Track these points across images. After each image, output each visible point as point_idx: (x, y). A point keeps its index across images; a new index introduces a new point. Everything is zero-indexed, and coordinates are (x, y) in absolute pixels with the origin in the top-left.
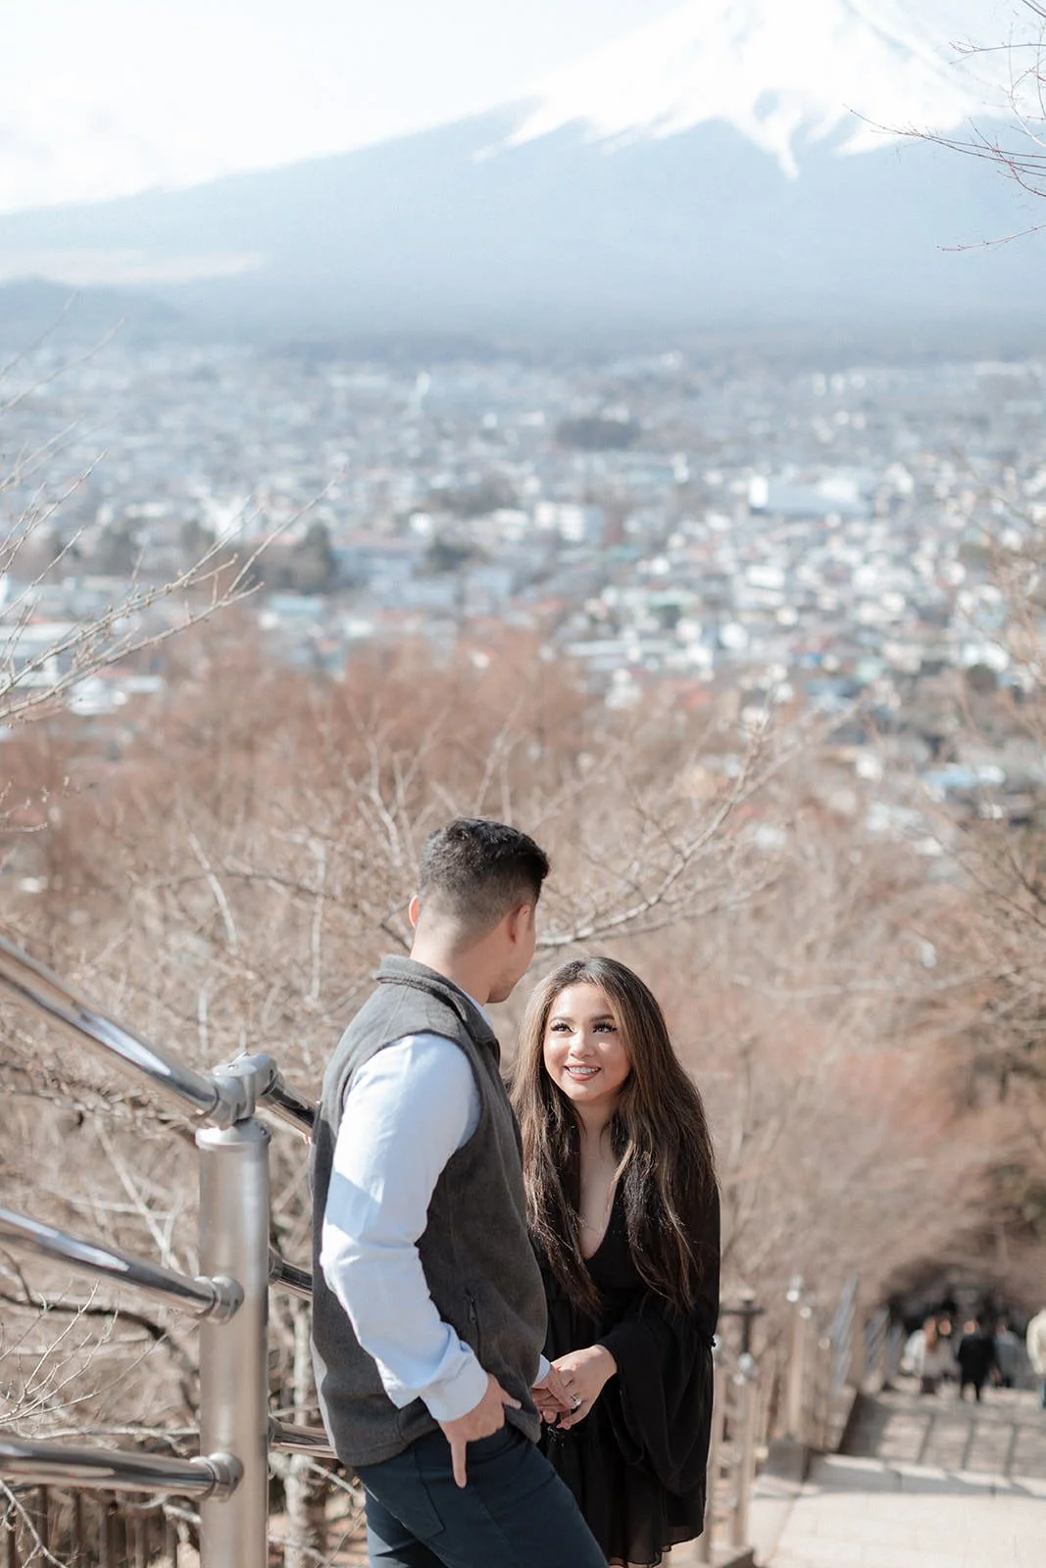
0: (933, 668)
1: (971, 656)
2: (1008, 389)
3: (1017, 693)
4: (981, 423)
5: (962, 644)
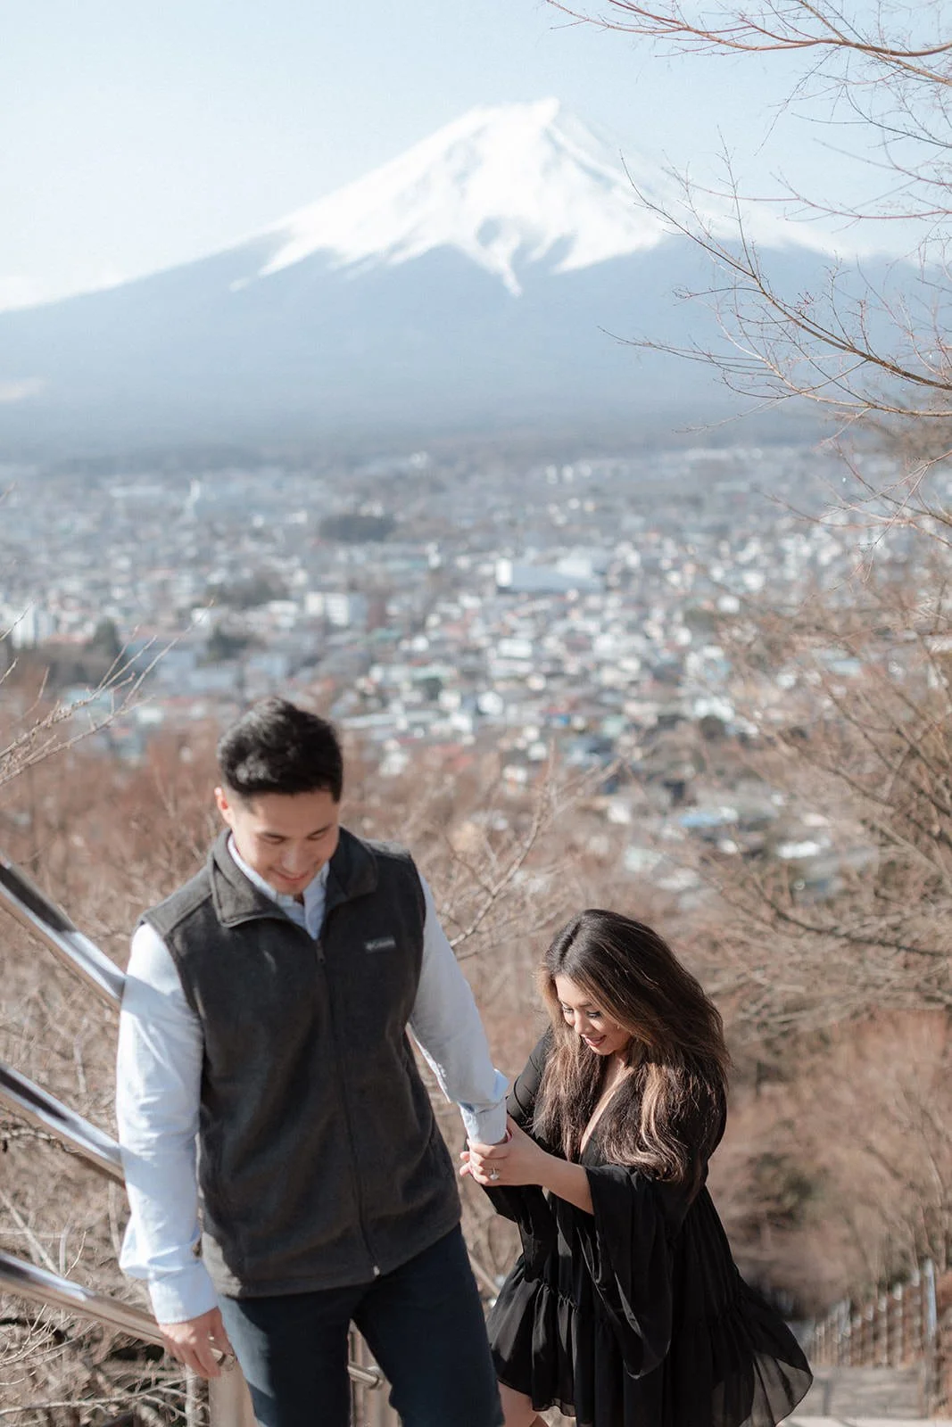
0: (669, 721)
1: (702, 709)
2: (717, 471)
3: (744, 739)
4: (696, 502)
5: (694, 698)
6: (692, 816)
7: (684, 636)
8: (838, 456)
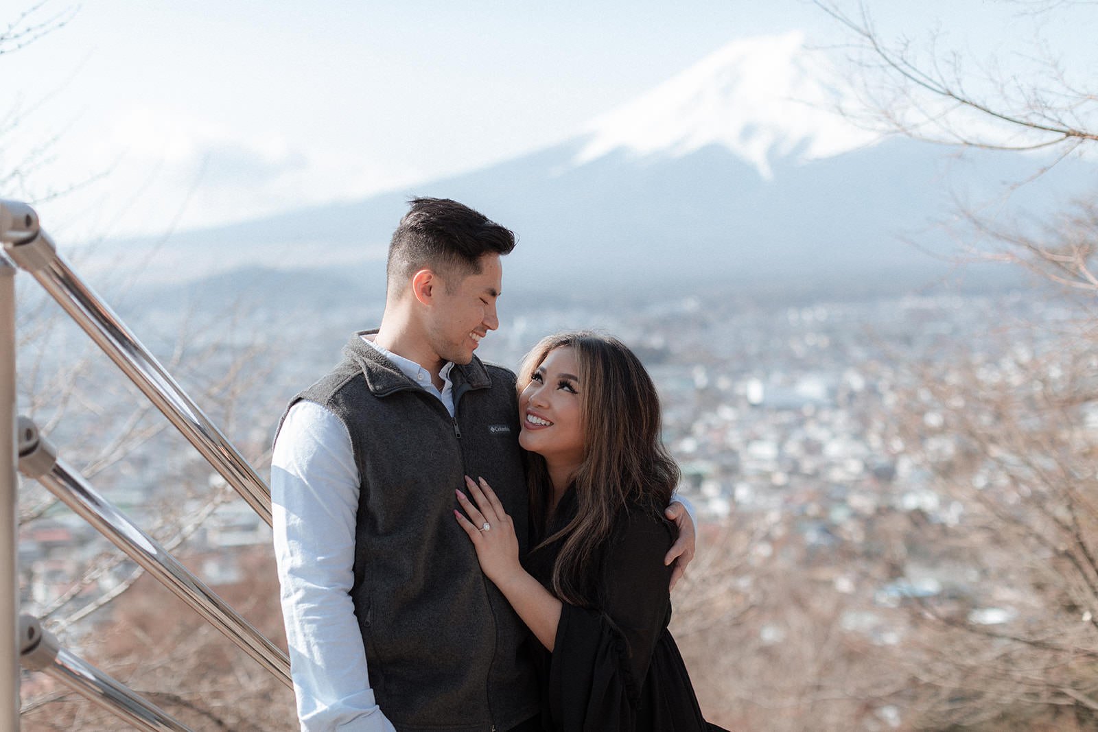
0: (885, 511)
1: (911, 502)
3: (944, 530)
4: (907, 340)
5: (904, 492)
6: (904, 586)
7: (898, 445)
8: (1022, 307)
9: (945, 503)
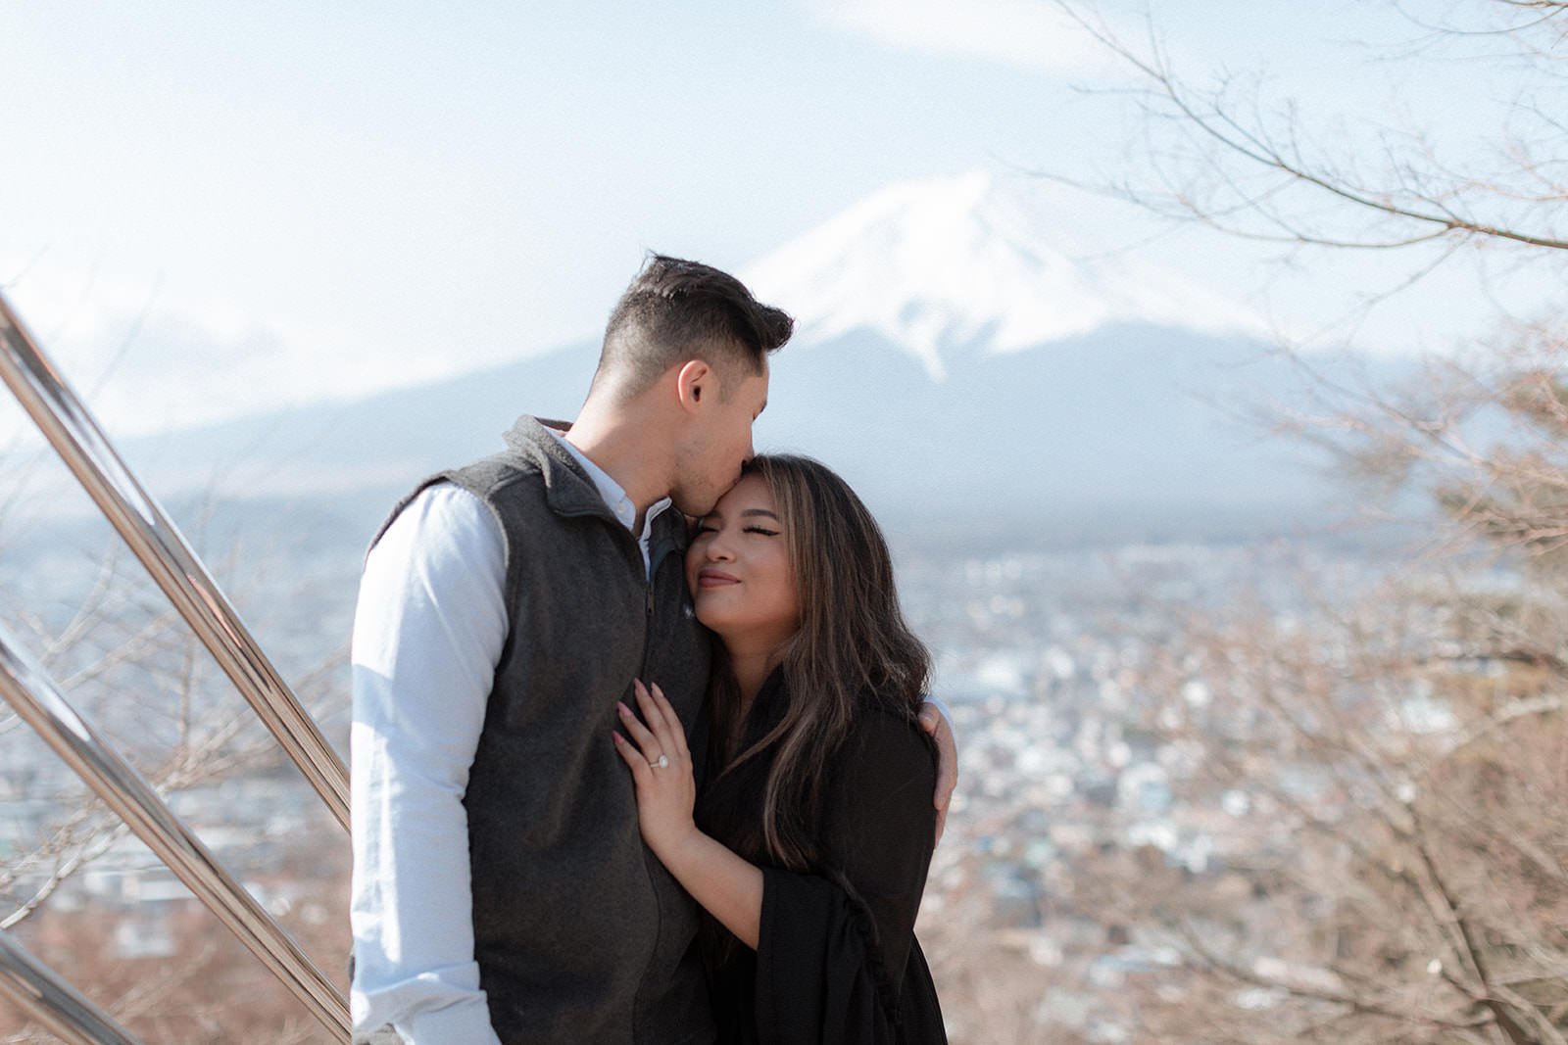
0: (1106, 848)
3: (1186, 874)
5: (1131, 822)
7: (1120, 753)
9: (1187, 836)
